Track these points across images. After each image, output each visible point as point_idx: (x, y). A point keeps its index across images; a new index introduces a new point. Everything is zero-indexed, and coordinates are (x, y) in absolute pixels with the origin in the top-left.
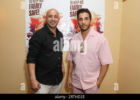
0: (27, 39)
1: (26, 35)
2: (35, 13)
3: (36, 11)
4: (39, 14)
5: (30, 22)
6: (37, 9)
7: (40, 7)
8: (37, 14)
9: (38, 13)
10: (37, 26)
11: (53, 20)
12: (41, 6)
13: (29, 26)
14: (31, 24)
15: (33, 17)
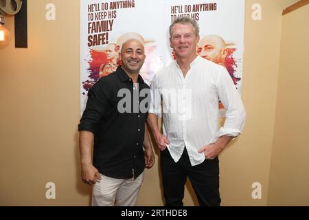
0: (84, 94)
1: (82, 85)
2: (100, 40)
3: (101, 37)
4: (107, 43)
5: (90, 58)
6: (104, 32)
7: (109, 28)
8: (103, 43)
9: (105, 41)
10: (104, 66)
11: (134, 56)
12: (111, 26)
13: (88, 66)
14: (91, 64)
15: (96, 48)
